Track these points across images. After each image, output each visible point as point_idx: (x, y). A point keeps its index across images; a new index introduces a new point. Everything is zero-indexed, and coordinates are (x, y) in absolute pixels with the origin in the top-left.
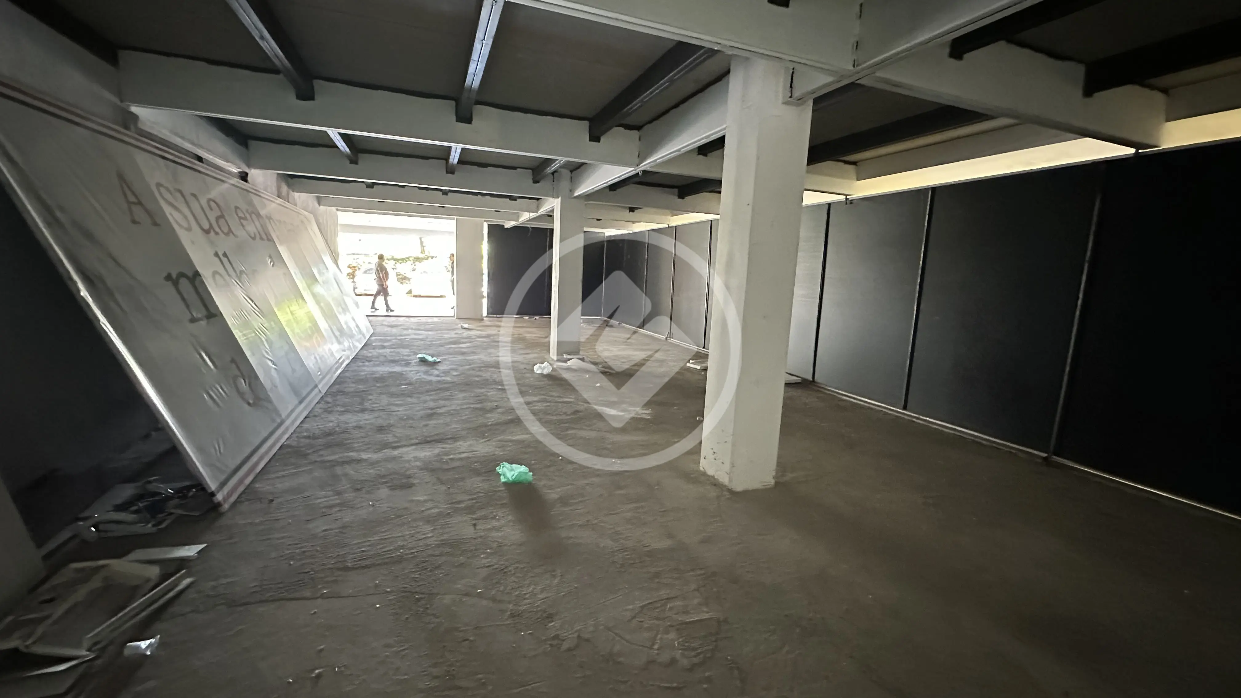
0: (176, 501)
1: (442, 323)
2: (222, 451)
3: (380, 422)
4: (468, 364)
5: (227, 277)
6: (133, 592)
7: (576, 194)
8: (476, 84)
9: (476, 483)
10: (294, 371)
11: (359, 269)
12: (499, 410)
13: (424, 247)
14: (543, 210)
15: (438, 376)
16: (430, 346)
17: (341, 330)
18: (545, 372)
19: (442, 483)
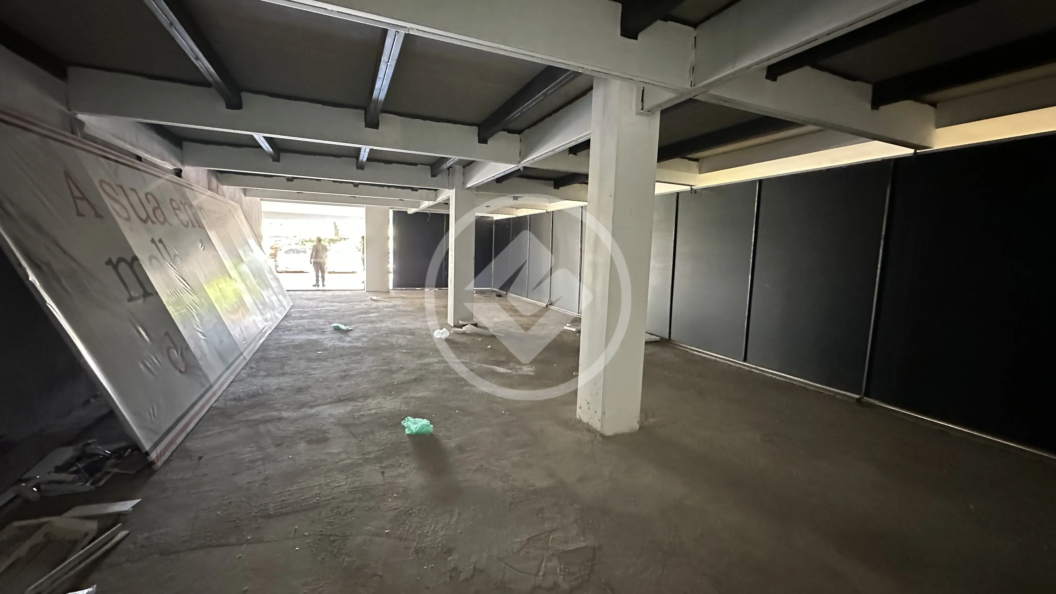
0: (113, 461)
1: (354, 296)
2: (156, 414)
3: (299, 384)
4: (377, 331)
5: (162, 260)
6: (73, 545)
7: (468, 186)
8: (382, 97)
9: (384, 436)
10: (221, 341)
11: (281, 250)
12: (404, 371)
13: (338, 230)
14: (441, 199)
15: (350, 342)
16: (343, 316)
17: (264, 304)
18: (444, 336)
19: (355, 436)
